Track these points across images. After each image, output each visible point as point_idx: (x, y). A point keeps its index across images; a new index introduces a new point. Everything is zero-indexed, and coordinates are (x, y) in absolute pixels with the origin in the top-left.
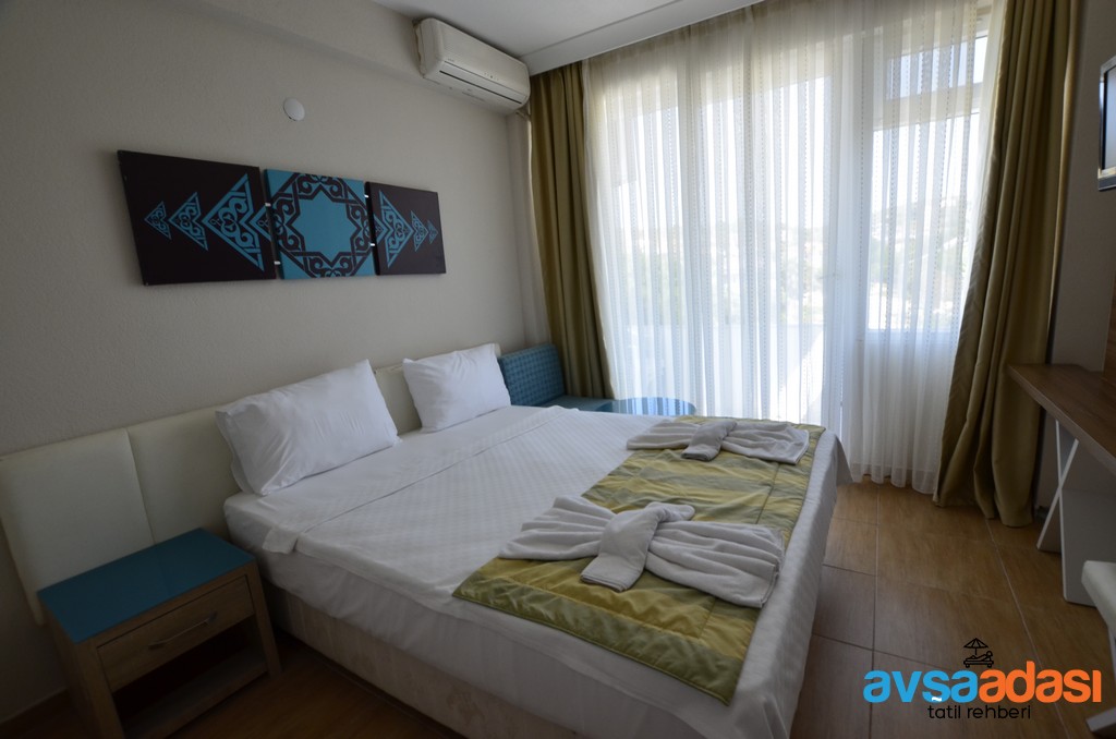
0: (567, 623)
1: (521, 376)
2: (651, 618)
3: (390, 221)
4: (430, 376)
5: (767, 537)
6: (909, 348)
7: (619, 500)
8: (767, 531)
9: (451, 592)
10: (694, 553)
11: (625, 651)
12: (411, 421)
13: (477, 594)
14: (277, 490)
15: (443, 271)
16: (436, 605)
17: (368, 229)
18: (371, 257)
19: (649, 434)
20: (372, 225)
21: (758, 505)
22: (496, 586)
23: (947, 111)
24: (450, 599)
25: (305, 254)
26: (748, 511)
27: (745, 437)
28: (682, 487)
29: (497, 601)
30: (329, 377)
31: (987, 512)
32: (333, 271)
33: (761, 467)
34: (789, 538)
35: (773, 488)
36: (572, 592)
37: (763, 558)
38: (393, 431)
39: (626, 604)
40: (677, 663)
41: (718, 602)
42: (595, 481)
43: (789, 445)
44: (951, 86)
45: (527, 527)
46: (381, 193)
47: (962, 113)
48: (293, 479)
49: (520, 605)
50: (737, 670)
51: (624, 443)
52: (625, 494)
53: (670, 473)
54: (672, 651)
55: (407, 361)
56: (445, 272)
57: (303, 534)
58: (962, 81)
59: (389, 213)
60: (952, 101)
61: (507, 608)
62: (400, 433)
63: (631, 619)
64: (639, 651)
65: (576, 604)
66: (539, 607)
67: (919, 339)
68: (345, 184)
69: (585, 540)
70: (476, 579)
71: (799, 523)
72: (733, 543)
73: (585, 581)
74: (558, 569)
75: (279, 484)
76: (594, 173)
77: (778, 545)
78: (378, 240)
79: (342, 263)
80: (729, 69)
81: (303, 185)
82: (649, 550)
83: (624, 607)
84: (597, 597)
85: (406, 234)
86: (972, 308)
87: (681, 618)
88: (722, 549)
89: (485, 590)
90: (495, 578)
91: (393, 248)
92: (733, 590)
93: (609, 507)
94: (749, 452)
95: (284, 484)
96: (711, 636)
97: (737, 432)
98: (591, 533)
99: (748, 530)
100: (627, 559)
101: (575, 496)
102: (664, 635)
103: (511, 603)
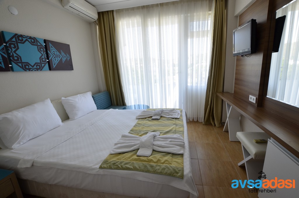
0: (137, 168)
1: (99, 101)
2: (159, 162)
3: (54, 53)
4: (72, 103)
5: (180, 137)
6: (197, 90)
7: (139, 133)
8: (179, 135)
9: (99, 167)
10: (165, 144)
11: (155, 172)
12: (65, 117)
13: (107, 166)
14: (20, 146)
15: (73, 69)
16: (94, 172)
17: (46, 55)
18: (47, 64)
19: (141, 114)
20: (47, 54)
21: (174, 129)
22: (113, 163)
23: (203, 36)
24: (98, 169)
25: (22, 63)
26: (172, 131)
27: (166, 113)
28: (154, 127)
29: (114, 167)
30: (35, 105)
31: (213, 125)
32: (33, 69)
33: (172, 120)
34: (184, 136)
35: (176, 125)
36: (136, 160)
37: (181, 142)
38: (60, 121)
39: (151, 160)
40: (169, 172)
41: (174, 154)
42: (131, 129)
43: (177, 114)
44: (204, 30)
45: (116, 144)
46: (50, 43)
47: (206, 36)
48: (25, 141)
49: (122, 166)
50: (183, 170)
51: (135, 117)
52: (140, 131)
53: (150, 124)
54: (167, 169)
55: (63, 98)
56: (73, 70)
57: (35, 159)
58: (206, 29)
59: (53, 51)
60: (204, 33)
61: (118, 168)
62: (62, 121)
63: (154, 163)
64: (158, 171)
65: (138, 163)
66: (128, 166)
67: (199, 87)
68: (36, 40)
69: (135, 145)
70: (105, 162)
71: (184, 132)
72: (173, 140)
73: (138, 156)
74: (130, 154)
75: (20, 144)
76: (118, 43)
77: (182, 138)
78: (50, 59)
79: (37, 66)
80: (155, 19)
81: (19, 38)
82: (153, 145)
83: (151, 161)
84: (143, 160)
85: (60, 58)
86: (209, 80)
87: (166, 160)
88: (171, 141)
89: (110, 164)
90: (111, 160)
91: (55, 62)
92: (176, 151)
93: (137, 135)
94: (168, 117)
95: (21, 143)
96: (174, 163)
97: (164, 112)
98: (136, 143)
99: (175, 136)
100: (148, 148)
101: (127, 134)
102: (163, 166)
103: (119, 167)
